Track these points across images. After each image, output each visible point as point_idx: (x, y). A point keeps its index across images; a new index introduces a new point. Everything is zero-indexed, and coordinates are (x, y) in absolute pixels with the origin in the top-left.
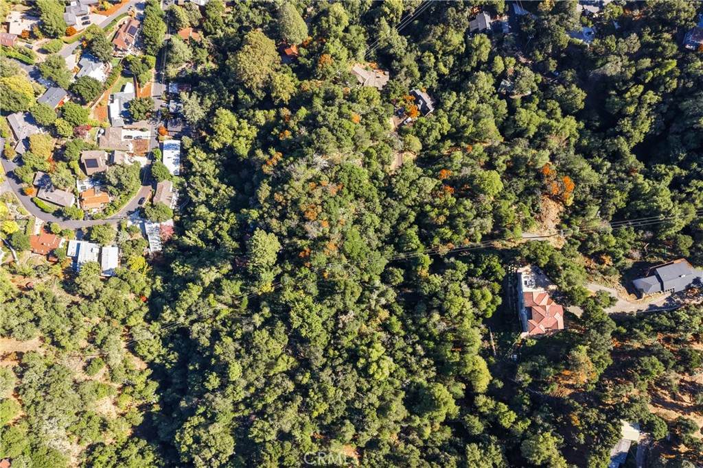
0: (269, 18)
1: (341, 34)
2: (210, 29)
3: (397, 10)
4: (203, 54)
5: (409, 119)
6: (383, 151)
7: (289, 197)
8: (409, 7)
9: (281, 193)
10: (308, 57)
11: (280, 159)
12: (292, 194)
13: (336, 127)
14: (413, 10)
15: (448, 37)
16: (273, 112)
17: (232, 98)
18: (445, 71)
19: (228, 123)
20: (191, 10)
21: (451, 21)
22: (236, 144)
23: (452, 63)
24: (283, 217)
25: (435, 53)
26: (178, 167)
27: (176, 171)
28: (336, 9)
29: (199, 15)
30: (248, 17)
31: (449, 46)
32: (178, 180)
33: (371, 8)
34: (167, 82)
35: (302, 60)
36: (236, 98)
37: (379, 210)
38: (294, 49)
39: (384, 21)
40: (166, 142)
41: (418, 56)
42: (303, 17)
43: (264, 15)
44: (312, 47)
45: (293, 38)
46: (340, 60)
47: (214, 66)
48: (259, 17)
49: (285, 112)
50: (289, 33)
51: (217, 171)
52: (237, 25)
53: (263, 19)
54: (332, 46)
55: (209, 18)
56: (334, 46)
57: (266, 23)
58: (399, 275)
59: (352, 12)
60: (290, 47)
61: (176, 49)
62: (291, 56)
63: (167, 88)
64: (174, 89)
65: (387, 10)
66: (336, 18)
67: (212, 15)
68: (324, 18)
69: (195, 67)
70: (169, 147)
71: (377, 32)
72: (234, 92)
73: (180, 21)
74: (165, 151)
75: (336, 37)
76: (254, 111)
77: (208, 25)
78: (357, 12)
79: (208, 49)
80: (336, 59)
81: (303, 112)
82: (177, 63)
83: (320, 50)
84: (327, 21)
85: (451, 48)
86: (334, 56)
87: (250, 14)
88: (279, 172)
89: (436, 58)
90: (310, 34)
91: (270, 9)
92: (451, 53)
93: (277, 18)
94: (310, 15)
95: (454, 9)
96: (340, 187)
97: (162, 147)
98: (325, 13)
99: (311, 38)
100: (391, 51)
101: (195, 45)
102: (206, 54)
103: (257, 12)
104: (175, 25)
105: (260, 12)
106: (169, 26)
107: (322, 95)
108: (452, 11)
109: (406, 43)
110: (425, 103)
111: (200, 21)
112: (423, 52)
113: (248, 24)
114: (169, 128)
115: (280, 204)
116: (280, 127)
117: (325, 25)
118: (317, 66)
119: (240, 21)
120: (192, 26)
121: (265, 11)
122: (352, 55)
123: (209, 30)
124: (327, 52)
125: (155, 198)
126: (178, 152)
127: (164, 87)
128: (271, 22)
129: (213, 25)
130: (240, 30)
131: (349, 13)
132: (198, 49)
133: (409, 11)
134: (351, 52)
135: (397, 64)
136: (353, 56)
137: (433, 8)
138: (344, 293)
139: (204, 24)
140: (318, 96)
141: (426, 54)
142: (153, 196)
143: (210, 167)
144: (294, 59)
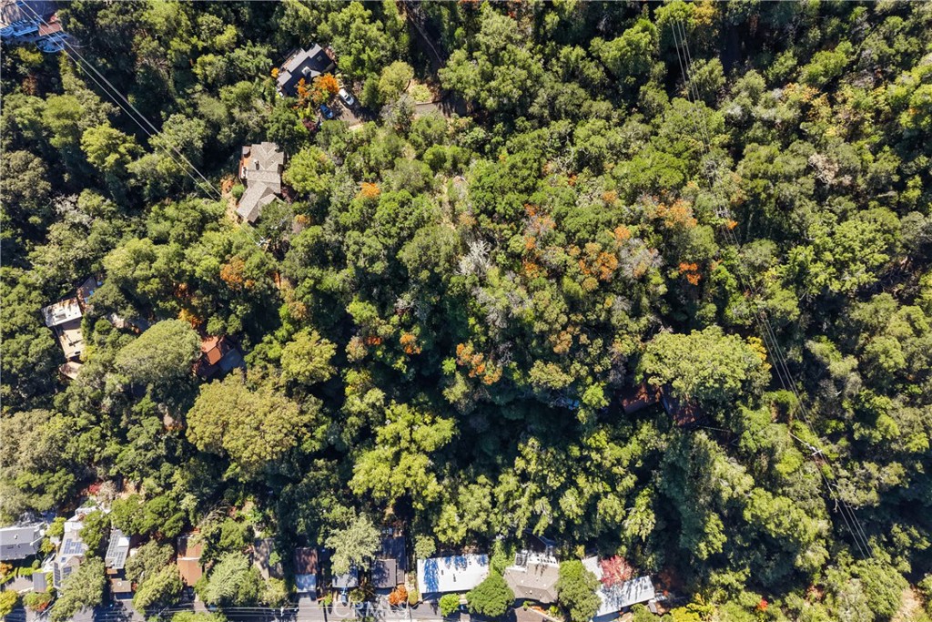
0: (146, 402)
1: (173, 247)
2: (178, 520)
3: (110, 137)
4: (232, 530)
5: (343, 93)
6: (429, 131)
7: (564, 319)
8: (102, 115)
9: (553, 338)
10: (226, 314)
11: (470, 347)
12: (556, 311)
13: (394, 231)
14: (106, 105)
15: (160, 23)
16: (352, 376)
17: (321, 462)
18: (231, 32)
19: (384, 469)
20: (142, 566)
21: (128, 18)
22: (429, 445)
23: (214, 18)
24: (605, 330)
25: (196, 52)
26: (472, 559)
27: (482, 562)
28: (119, 264)
29: (151, 546)
30: (146, 447)
31: (179, 24)
32: (499, 556)
33: (107, 196)
34: (294, 598)
35: (234, 324)
36: (318, 455)
37: (562, 126)
38: (209, 346)
39: (135, 166)
40: (423, 588)
41: (203, 92)
42: (138, 335)
43: (140, 413)
44: (204, 307)
45: (189, 348)
46: (230, 244)
47: (250, 506)
48: (145, 422)
49: (355, 348)
50: (180, 357)
51: (482, 479)
52: (166, 467)
53: (148, 415)
54: (203, 263)
55: (154, 528)
56: (202, 258)
57: (155, 409)
58: (708, 69)
59: (120, 234)
60: (205, 354)
61: (228, 589)
62: (224, 351)
63: (305, 595)
64: (308, 583)
65: (112, 158)
66: (137, 263)
67: (148, 521)
68: (140, 288)
69: (258, 542)
70: (431, 581)
71: (158, 178)
72: (307, 461)
73: (169, 586)
74: (441, 589)
75: (182, 257)
76: (350, 414)
77: (170, 527)
78: (119, 223)
79: (219, 522)
80: (228, 252)
81: (358, 309)
82: (256, 582)
83: (208, 289)
84: (147, 280)
85: (184, 19)
86: (222, 257)
87: (141, 442)
88: (501, 348)
89: (206, 51)
90: (173, 314)
91: (124, 403)
92: (193, 18)
93: (144, 388)
94: (133, 319)
95: (100, 13)
96: (529, 210)
97: (434, 597)
98: (127, 286)
99: (183, 314)
100: (199, 144)
101: (215, 548)
102: (229, 524)
103: (134, 429)
104: (175, 596)
105: (134, 422)
106: (178, 607)
107: (316, 271)
108: (105, 16)
109: (179, 117)
110: (307, 61)
111: (163, 541)
112: (194, 79)
113: (162, 445)
114: (390, 583)
115: (576, 338)
116: (390, 355)
117: (155, 284)
118: (247, 291)
119: (155, 464)
120: (174, 558)
121: (130, 413)
122: (214, 224)
123: (181, 524)
124: (216, 273)
125: (543, 600)
126: (441, 562)
127: (305, 602)
128: (154, 398)
129: (170, 516)
130: (174, 461)
131: (122, 241)
132: (224, 542)
133: (110, 116)
134: (209, 226)
135: (225, 130)
136: (216, 220)
137: (101, 62)
138: (775, 178)
139: (169, 534)
140: (318, 281)
141: (198, 70)
142: (538, 603)
143: (476, 495)
144: (231, 344)
